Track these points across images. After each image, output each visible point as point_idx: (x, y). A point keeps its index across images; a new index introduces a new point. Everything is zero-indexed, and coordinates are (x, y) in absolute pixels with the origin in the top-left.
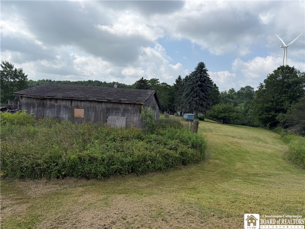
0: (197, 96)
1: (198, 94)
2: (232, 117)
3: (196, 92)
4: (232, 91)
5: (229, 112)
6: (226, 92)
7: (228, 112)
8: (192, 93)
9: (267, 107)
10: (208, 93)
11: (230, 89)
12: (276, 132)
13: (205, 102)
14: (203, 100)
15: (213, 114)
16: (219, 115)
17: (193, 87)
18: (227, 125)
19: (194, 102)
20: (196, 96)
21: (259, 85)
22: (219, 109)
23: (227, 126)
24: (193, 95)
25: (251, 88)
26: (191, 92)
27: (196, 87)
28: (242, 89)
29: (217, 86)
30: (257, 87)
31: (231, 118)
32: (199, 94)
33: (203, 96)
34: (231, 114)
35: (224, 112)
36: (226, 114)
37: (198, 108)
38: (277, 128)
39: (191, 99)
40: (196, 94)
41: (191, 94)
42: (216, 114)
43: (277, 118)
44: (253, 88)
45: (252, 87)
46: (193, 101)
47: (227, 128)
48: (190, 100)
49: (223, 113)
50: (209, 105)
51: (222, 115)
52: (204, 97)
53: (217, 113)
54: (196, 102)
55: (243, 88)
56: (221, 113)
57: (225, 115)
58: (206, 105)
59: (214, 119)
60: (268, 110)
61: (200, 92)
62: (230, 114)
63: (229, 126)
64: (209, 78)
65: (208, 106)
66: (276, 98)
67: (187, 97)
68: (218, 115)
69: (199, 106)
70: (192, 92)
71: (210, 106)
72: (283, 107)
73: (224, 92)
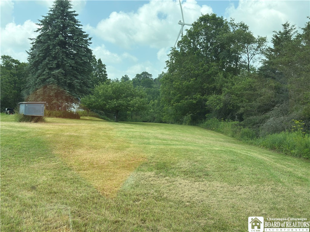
0: (58, 67)
1: (60, 63)
2: (133, 106)
3: (55, 58)
4: (125, 79)
5: (126, 97)
6: (117, 80)
7: (124, 97)
8: (46, 61)
9: (188, 87)
10: (82, 60)
11: (123, 77)
12: (208, 128)
13: (78, 79)
14: (74, 76)
15: (94, 102)
16: (108, 103)
17: (49, 46)
19: (52, 79)
20: (55, 66)
22: (107, 91)
23: (125, 124)
24: (49, 63)
26: (45, 59)
27: (54, 46)
28: (138, 76)
29: (103, 63)
31: (132, 109)
32: (62, 62)
33: (71, 66)
34: (131, 100)
36: (120, 101)
37: (62, 92)
38: (209, 122)
39: (44, 73)
40: (56, 62)
41: (44, 63)
42: (101, 101)
43: (207, 103)
44: (151, 75)
46: (50, 77)
47: (126, 128)
48: (44, 75)
49: (115, 100)
50: (87, 87)
52: (73, 69)
53: (103, 100)
54: (58, 80)
55: (139, 74)
56: (111, 98)
57: (120, 103)
58: (81, 86)
59: (103, 117)
60: (188, 91)
61: (64, 56)
62: (129, 101)
63: (129, 125)
64: (83, 30)
65: (85, 88)
66: (202, 69)
67: (37, 70)
68: (105, 105)
69: (66, 88)
70: (47, 58)
71: (89, 87)
72: (213, 85)
73: (115, 80)
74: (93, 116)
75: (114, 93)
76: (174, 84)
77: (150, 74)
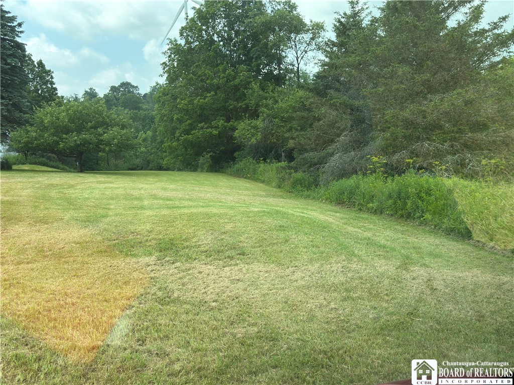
2: (108, 144)
4: (91, 95)
5: (95, 127)
7: (91, 128)
9: (202, 108)
11: (86, 91)
12: (239, 174)
15: (36, 139)
16: (61, 139)
18: (96, 173)
21: (168, 47)
22: (58, 119)
23: (97, 176)
25: (133, 87)
28: (113, 89)
30: (164, 53)
31: (107, 149)
34: (104, 133)
35: (79, 131)
36: (85, 136)
38: (240, 165)
43: (236, 134)
44: (137, 87)
45: (133, 84)
47: (98, 182)
49: (75, 133)
50: (21, 112)
51: (74, 139)
53: (53, 135)
55: (115, 87)
56: (67, 131)
57: (84, 139)
59: (54, 164)
60: (203, 116)
62: (101, 135)
63: (104, 176)
65: (17, 114)
66: (224, 77)
68: (57, 143)
71: (25, 113)
72: (244, 102)
73: (72, 97)
74: (35, 163)
75: (72, 120)
76: (180, 103)
77: (135, 85)
